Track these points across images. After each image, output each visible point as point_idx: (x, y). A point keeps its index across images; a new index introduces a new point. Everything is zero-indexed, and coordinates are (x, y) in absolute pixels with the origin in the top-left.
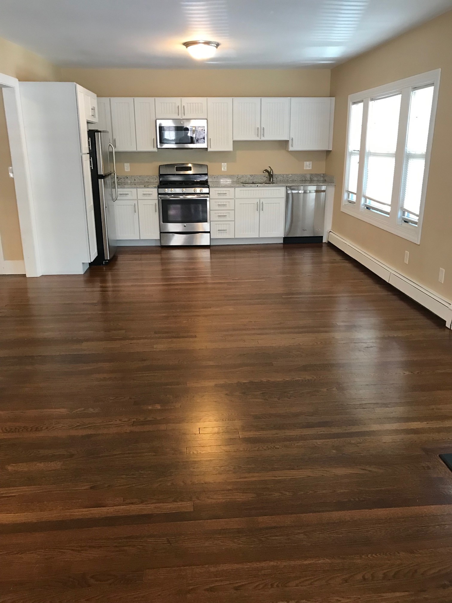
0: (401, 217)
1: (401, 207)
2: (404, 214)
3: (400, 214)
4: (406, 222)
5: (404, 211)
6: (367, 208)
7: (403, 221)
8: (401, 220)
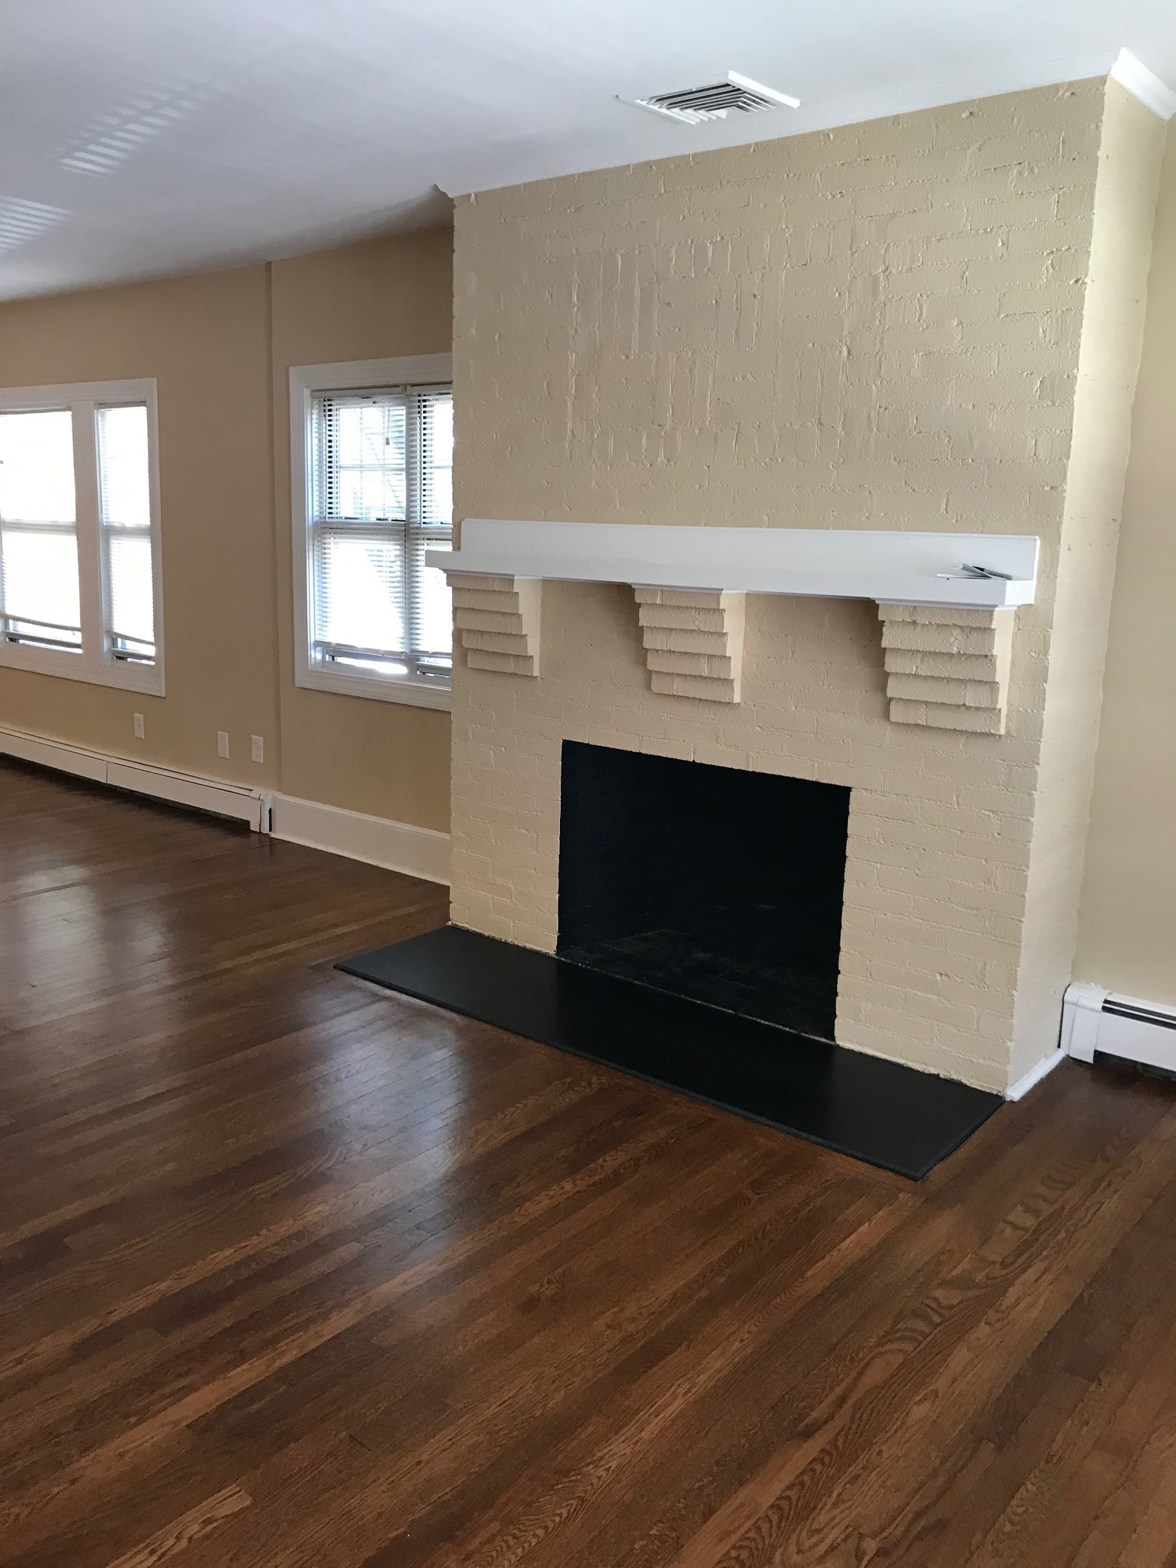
0: (109, 649)
1: (107, 631)
2: (114, 643)
3: (106, 644)
4: (120, 658)
5: (114, 637)
6: (12, 640)
7: (115, 658)
8: (109, 656)
